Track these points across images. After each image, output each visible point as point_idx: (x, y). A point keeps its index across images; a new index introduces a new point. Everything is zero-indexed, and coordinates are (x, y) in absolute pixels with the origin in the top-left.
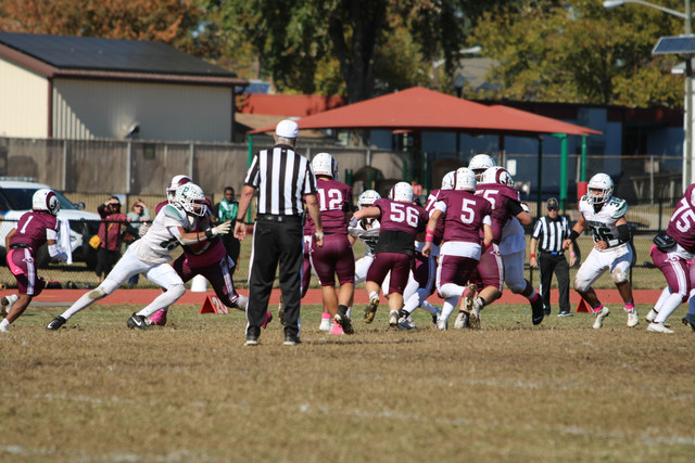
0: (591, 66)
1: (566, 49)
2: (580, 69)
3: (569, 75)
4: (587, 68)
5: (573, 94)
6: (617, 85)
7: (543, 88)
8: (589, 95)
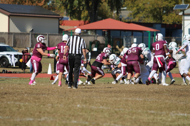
0: (157, 13)
1: (150, 8)
2: (154, 13)
3: (151, 15)
4: (156, 13)
5: (152, 20)
6: (164, 18)
7: (144, 19)
8: (156, 20)
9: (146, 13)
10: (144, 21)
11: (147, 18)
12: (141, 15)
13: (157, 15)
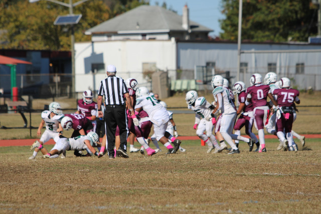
1: (37, 24)
2: (45, 33)
3: (40, 36)
4: (48, 33)
5: (42, 45)
6: (61, 41)
7: (27, 43)
8: (49, 45)
9: (32, 32)
10: (28, 46)
11: (33, 42)
12: (23, 36)
13: (51, 35)
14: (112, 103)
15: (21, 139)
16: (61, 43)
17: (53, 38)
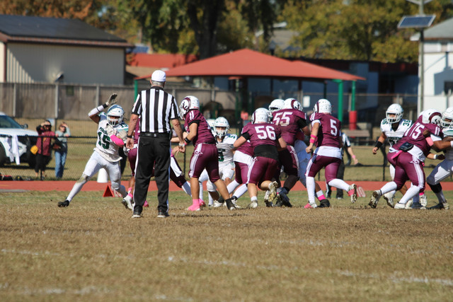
0: (358, 35)
1: (342, 24)
2: (351, 37)
3: (344, 41)
4: (356, 37)
5: (347, 54)
6: (375, 48)
7: (327, 50)
8: (357, 54)
9: (334, 36)
10: (328, 54)
11: (335, 49)
12: (320, 41)
13: (359, 40)
14: (152, 130)
15: (373, 181)
16: (374, 52)
17: (361, 44)
